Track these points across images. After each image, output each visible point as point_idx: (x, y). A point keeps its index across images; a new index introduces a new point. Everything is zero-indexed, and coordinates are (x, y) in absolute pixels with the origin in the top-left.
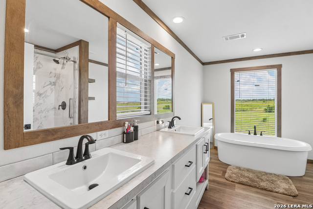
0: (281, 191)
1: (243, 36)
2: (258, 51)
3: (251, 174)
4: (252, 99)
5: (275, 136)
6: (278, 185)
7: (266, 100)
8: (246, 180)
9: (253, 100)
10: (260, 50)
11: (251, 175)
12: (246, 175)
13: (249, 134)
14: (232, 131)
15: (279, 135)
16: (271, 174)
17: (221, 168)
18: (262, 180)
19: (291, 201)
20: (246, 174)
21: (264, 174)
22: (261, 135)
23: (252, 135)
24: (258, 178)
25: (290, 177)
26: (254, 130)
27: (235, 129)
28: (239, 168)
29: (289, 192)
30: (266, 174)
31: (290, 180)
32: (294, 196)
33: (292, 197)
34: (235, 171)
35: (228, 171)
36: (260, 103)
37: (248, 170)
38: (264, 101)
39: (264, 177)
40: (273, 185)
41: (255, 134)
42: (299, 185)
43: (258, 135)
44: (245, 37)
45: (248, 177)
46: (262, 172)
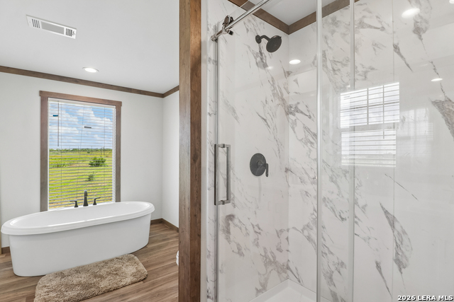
0: (129, 280)
1: (70, 33)
2: (90, 72)
3: (83, 276)
4: (72, 148)
5: (113, 202)
6: (123, 275)
7: (92, 150)
8: (76, 293)
9: (74, 150)
10: (94, 71)
11: (83, 278)
12: (75, 282)
13: (76, 206)
14: (43, 208)
15: (118, 199)
16: (112, 260)
17: (20, 294)
18: (101, 277)
19: (142, 289)
20: (75, 280)
21: (102, 264)
22: (95, 204)
23: (81, 206)
24: (95, 277)
25: (135, 253)
26: (83, 198)
27: (48, 202)
28: (61, 274)
29: (139, 276)
30: (106, 263)
31: (136, 257)
32: (144, 279)
33: (142, 282)
34: (54, 283)
35: (38, 292)
36: (84, 155)
37: (78, 271)
38: (89, 151)
39: (103, 272)
40: (118, 277)
41: (86, 204)
42: (146, 260)
43: (91, 205)
44: (74, 37)
45: (79, 284)
46: (100, 263)
